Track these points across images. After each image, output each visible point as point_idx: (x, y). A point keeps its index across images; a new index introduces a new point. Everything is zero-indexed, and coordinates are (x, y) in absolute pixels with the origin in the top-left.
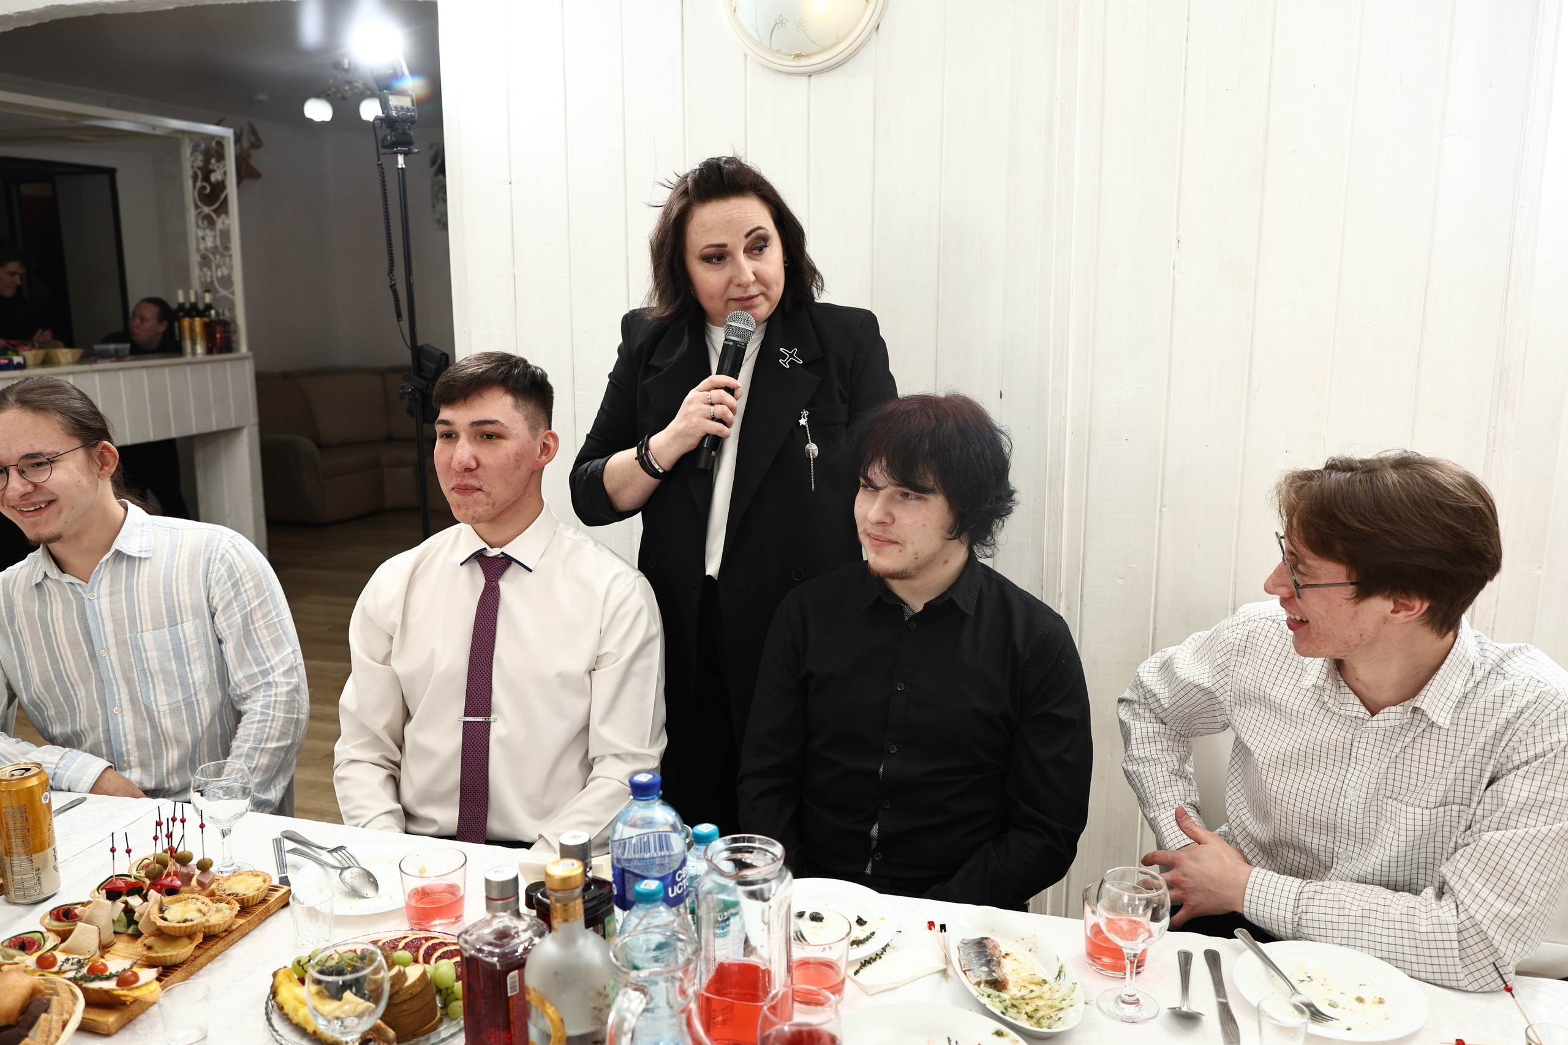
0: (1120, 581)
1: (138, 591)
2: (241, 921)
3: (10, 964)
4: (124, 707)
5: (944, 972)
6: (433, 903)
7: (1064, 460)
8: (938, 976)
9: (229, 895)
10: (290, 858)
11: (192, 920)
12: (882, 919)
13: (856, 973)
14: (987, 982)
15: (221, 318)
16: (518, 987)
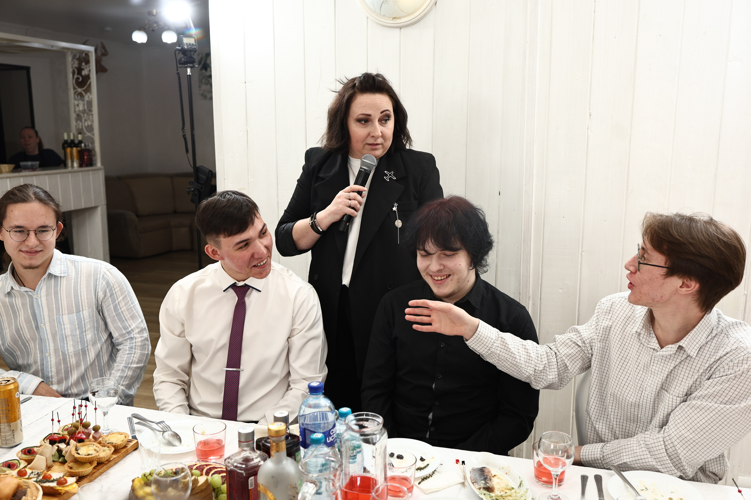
0: (560, 290)
1: (60, 294)
2: (115, 456)
3: (4, 475)
4: (51, 353)
5: (463, 484)
6: (210, 448)
7: (531, 228)
8: (460, 486)
9: (109, 443)
10: (137, 427)
11: (91, 455)
12: (433, 458)
13: (419, 483)
14: (484, 488)
15: (87, 148)
16: (254, 485)
